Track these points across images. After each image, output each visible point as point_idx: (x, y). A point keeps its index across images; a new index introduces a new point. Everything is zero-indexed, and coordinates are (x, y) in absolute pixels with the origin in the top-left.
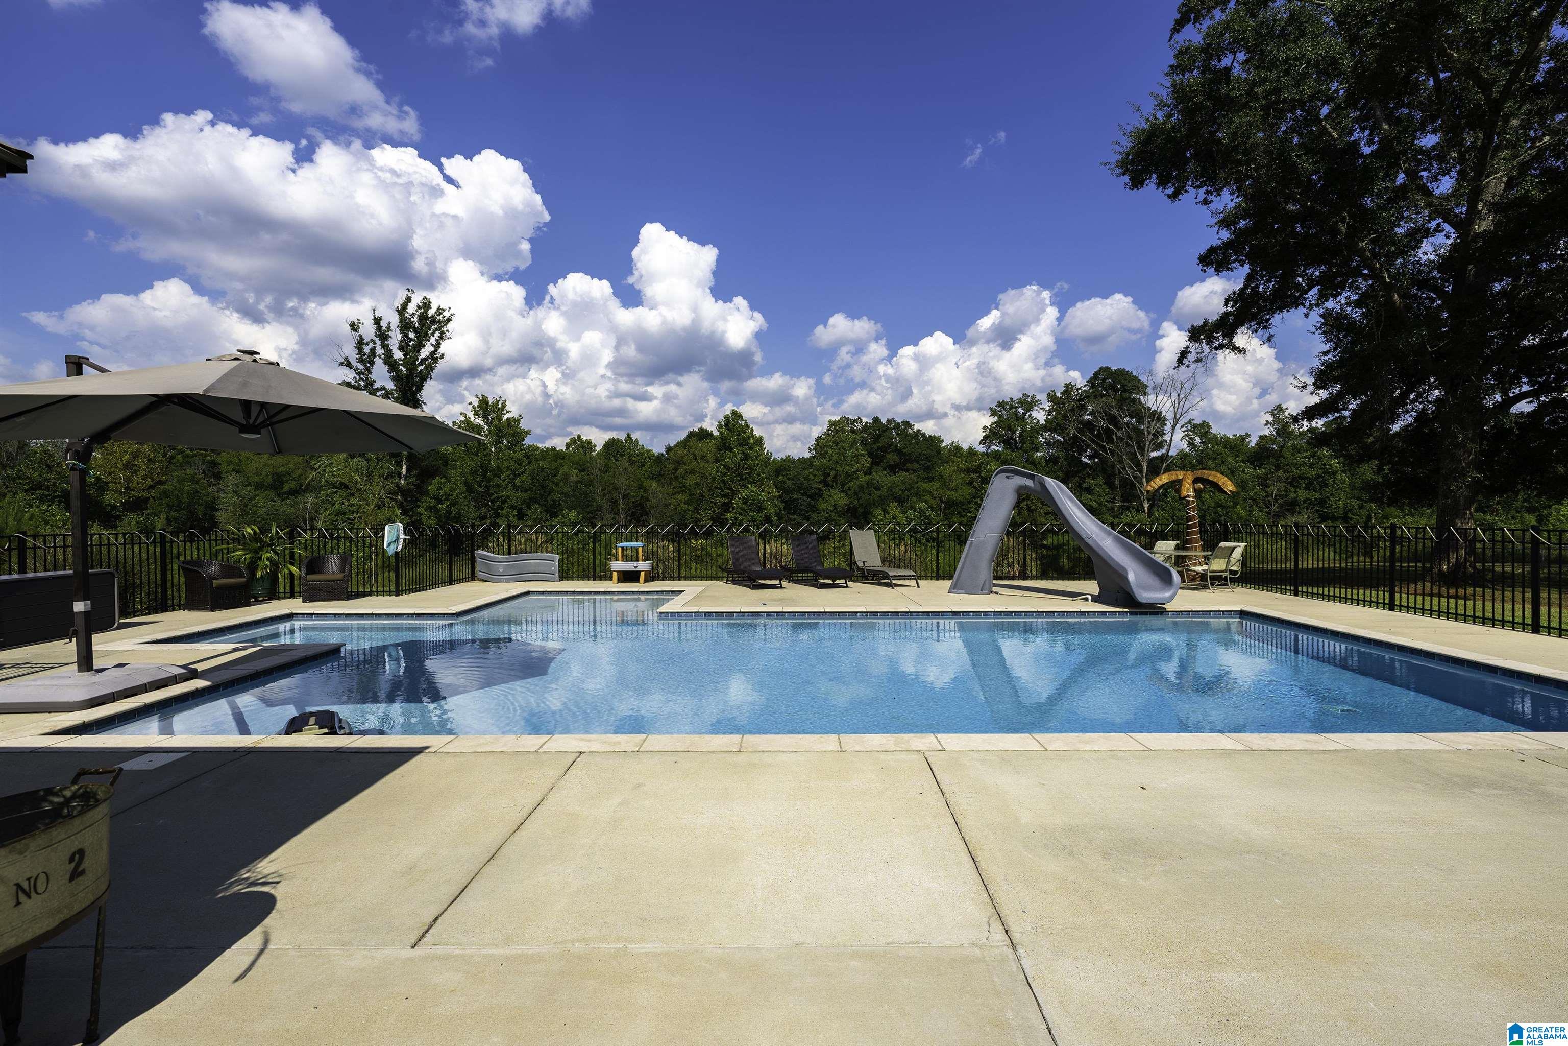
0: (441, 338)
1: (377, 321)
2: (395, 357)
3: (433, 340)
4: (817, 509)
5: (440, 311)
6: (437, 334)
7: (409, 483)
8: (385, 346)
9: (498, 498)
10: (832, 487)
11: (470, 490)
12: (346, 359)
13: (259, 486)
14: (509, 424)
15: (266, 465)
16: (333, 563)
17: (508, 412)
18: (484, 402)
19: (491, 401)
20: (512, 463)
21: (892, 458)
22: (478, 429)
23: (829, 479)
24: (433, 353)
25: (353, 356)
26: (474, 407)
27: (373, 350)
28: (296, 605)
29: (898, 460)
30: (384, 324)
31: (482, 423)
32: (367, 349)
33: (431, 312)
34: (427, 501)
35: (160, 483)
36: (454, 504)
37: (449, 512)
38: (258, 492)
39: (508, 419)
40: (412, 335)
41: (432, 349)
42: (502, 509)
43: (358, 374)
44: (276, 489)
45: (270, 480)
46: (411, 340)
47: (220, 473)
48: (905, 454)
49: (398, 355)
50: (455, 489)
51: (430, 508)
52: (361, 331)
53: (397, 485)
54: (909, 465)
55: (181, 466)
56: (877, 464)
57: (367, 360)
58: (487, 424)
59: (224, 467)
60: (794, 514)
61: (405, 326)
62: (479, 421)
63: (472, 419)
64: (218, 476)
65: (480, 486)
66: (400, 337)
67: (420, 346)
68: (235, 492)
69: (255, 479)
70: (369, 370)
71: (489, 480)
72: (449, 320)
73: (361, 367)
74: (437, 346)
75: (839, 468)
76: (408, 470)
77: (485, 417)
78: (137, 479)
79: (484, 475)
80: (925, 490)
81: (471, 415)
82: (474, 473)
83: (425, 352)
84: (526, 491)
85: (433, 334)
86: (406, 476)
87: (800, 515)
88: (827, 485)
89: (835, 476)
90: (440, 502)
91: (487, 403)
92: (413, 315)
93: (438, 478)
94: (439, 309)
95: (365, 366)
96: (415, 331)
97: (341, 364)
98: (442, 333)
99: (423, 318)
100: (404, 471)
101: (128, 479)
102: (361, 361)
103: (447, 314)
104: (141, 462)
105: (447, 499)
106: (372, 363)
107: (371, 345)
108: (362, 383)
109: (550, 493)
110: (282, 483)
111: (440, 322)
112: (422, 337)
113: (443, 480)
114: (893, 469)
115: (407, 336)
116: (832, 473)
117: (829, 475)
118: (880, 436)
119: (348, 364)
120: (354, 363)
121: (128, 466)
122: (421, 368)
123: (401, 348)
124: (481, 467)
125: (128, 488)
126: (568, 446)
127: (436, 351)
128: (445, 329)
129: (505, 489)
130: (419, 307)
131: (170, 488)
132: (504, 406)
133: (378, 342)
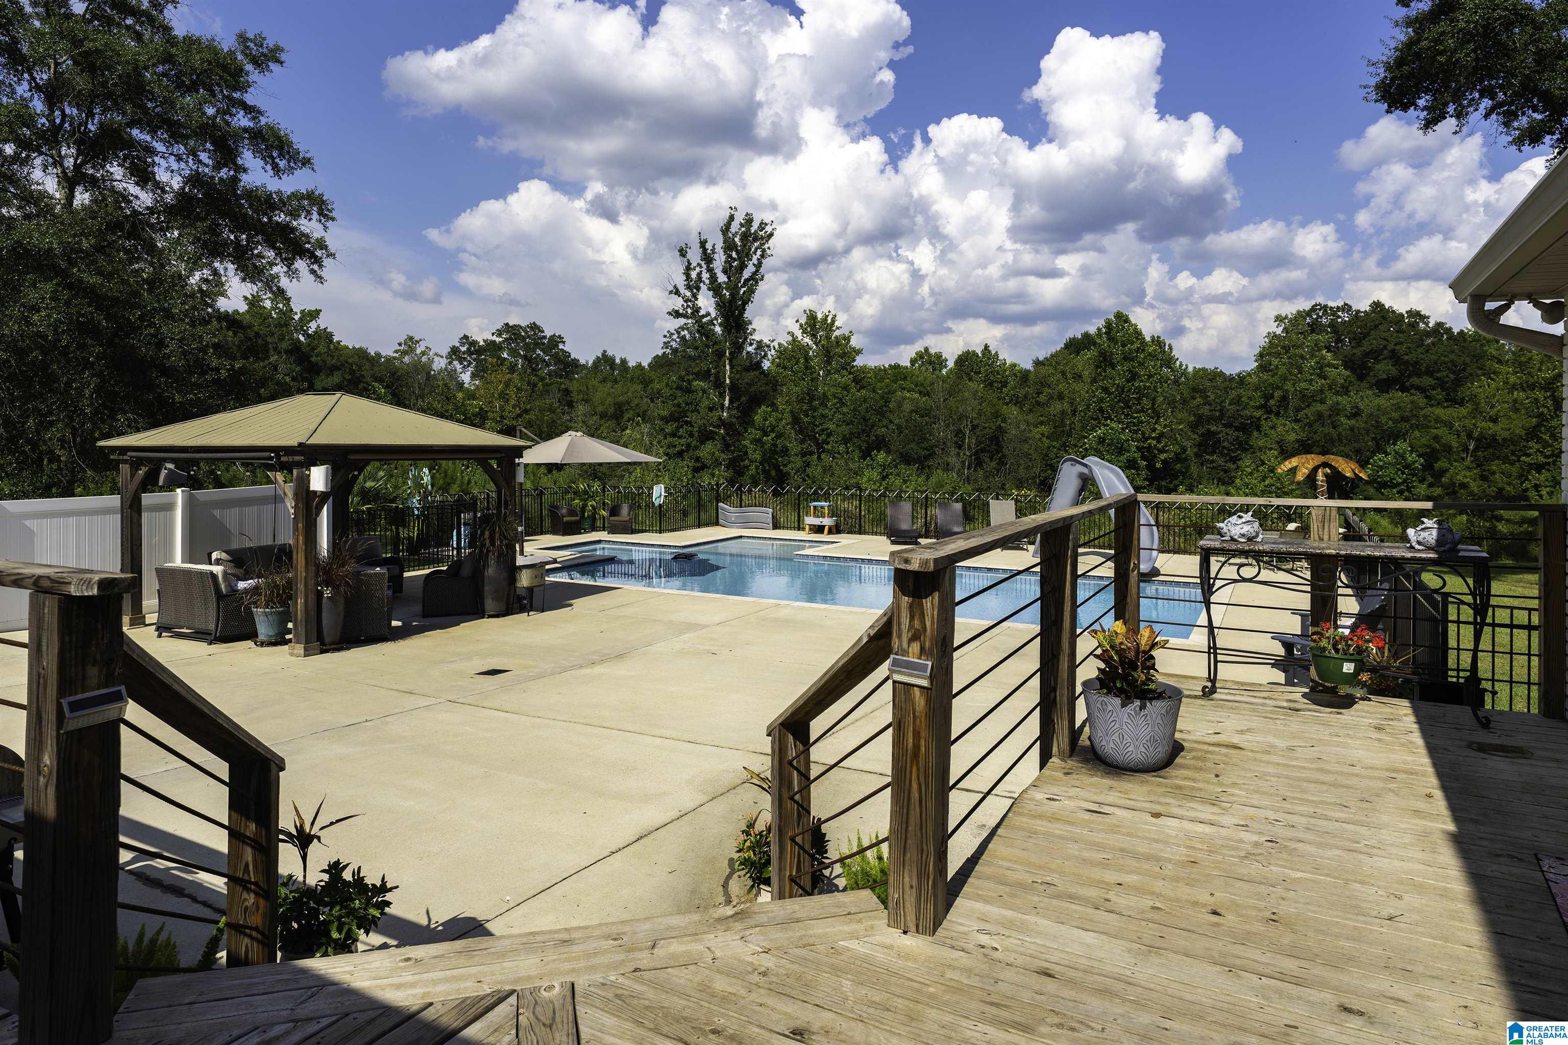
0: (762, 256)
1: (703, 244)
2: (719, 280)
3: (755, 260)
4: (1251, 447)
5: (762, 225)
6: (759, 252)
7: (730, 416)
8: (710, 270)
9: (823, 430)
10: (1278, 414)
11: (796, 420)
12: (675, 287)
13: (603, 416)
14: (837, 343)
15: (609, 394)
16: (625, 509)
17: (838, 328)
18: (812, 317)
19: (820, 316)
20: (840, 390)
21: (1384, 369)
22: (804, 349)
23: (1272, 402)
24: (755, 273)
25: (680, 281)
26: (801, 326)
27: (699, 274)
28: (603, 535)
29: (1394, 371)
30: (709, 246)
31: (810, 343)
32: (694, 275)
33: (755, 227)
34: (754, 433)
35: (526, 411)
36: (779, 436)
37: (775, 445)
38: (602, 422)
39: (836, 337)
40: (734, 255)
41: (754, 269)
42: (828, 443)
43: (686, 301)
44: (617, 419)
45: (612, 410)
46: (735, 260)
47: (572, 401)
48: (1407, 363)
49: (722, 278)
50: (781, 420)
51: (757, 441)
52: (689, 256)
53: (720, 419)
54: (1415, 380)
55: (541, 395)
56: (1361, 378)
57: (694, 286)
58: (816, 343)
59: (575, 396)
60: (1213, 453)
61: (729, 246)
62: (807, 340)
63: (800, 338)
64: (570, 405)
65: (807, 416)
66: (723, 258)
67: (743, 267)
68: (584, 422)
69: (600, 409)
70: (695, 296)
71: (815, 409)
72: (771, 235)
73: (688, 294)
74: (759, 265)
75: (1289, 386)
76: (731, 401)
77: (813, 336)
78: (509, 408)
79: (810, 402)
80: (1438, 420)
81: (799, 334)
82: (800, 401)
83: (747, 274)
84: (848, 424)
85: (755, 253)
86: (729, 408)
87: (1222, 455)
88: (1269, 412)
89: (1284, 398)
90: (766, 434)
91: (816, 318)
92: (734, 235)
93: (763, 407)
94: (762, 223)
95: (692, 292)
96: (738, 252)
97: (671, 292)
98: (764, 251)
99: (745, 237)
100: (727, 403)
101: (502, 409)
102: (689, 287)
103: (769, 229)
104: (511, 391)
105: (772, 431)
106: (698, 289)
107: (698, 269)
108: (689, 311)
109: (873, 426)
110: (622, 412)
111: (762, 238)
112: (743, 256)
113: (769, 409)
114: (1384, 386)
115: (730, 256)
116: (1278, 394)
117: (1272, 397)
118: (1365, 335)
119: (677, 292)
120: (682, 290)
121: (503, 396)
122: (743, 290)
123: (725, 271)
124: (808, 394)
125: (502, 417)
126: (913, 362)
127: (757, 271)
128: (766, 246)
129: (831, 420)
130: (742, 225)
131: (534, 417)
132: (833, 321)
133: (705, 266)
